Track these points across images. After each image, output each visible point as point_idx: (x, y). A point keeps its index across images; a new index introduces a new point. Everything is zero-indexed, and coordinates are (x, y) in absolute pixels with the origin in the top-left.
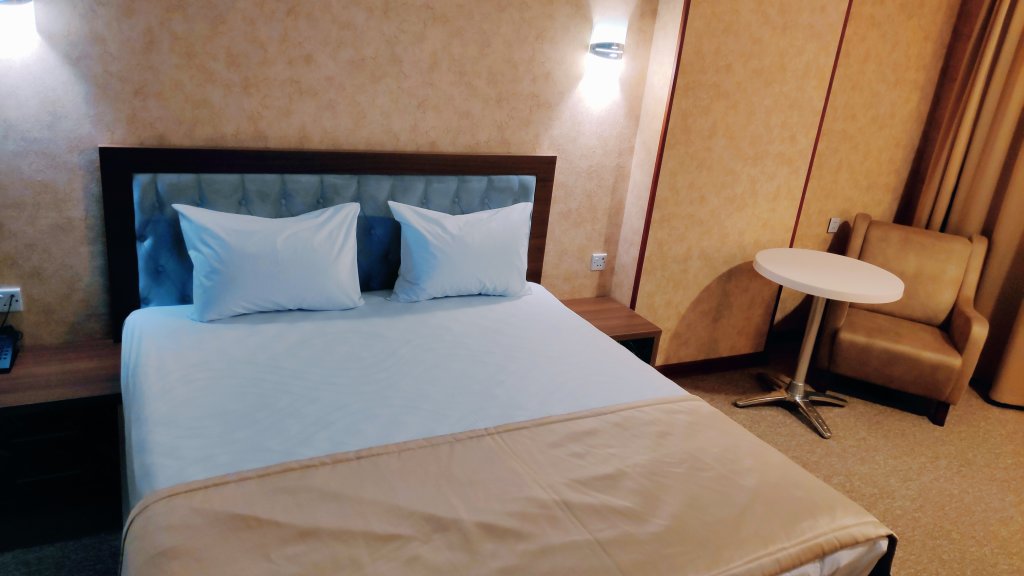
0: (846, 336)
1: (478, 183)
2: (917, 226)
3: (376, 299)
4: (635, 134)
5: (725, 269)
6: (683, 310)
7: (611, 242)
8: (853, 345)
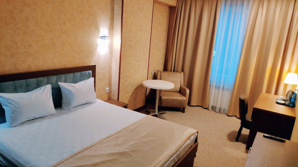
0: (163, 98)
1: (78, 74)
2: (169, 71)
3: (59, 111)
4: (112, 57)
5: (136, 87)
6: (128, 99)
7: (110, 85)
8: (165, 99)
